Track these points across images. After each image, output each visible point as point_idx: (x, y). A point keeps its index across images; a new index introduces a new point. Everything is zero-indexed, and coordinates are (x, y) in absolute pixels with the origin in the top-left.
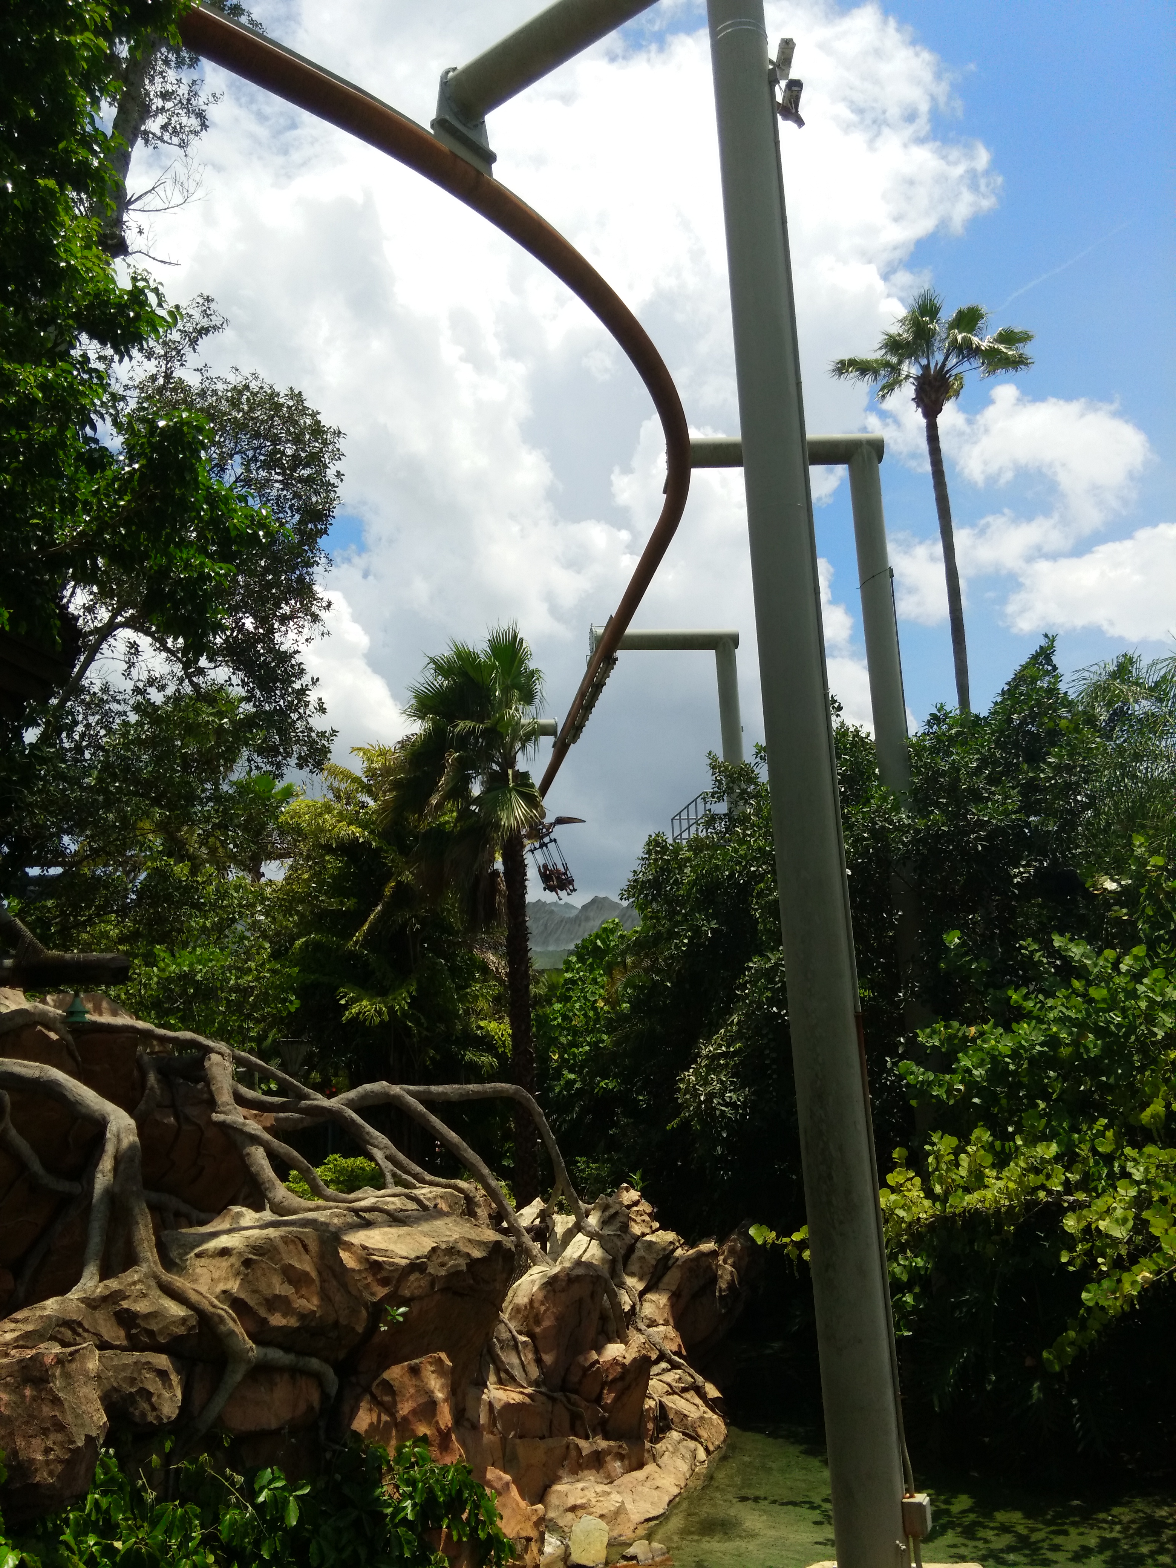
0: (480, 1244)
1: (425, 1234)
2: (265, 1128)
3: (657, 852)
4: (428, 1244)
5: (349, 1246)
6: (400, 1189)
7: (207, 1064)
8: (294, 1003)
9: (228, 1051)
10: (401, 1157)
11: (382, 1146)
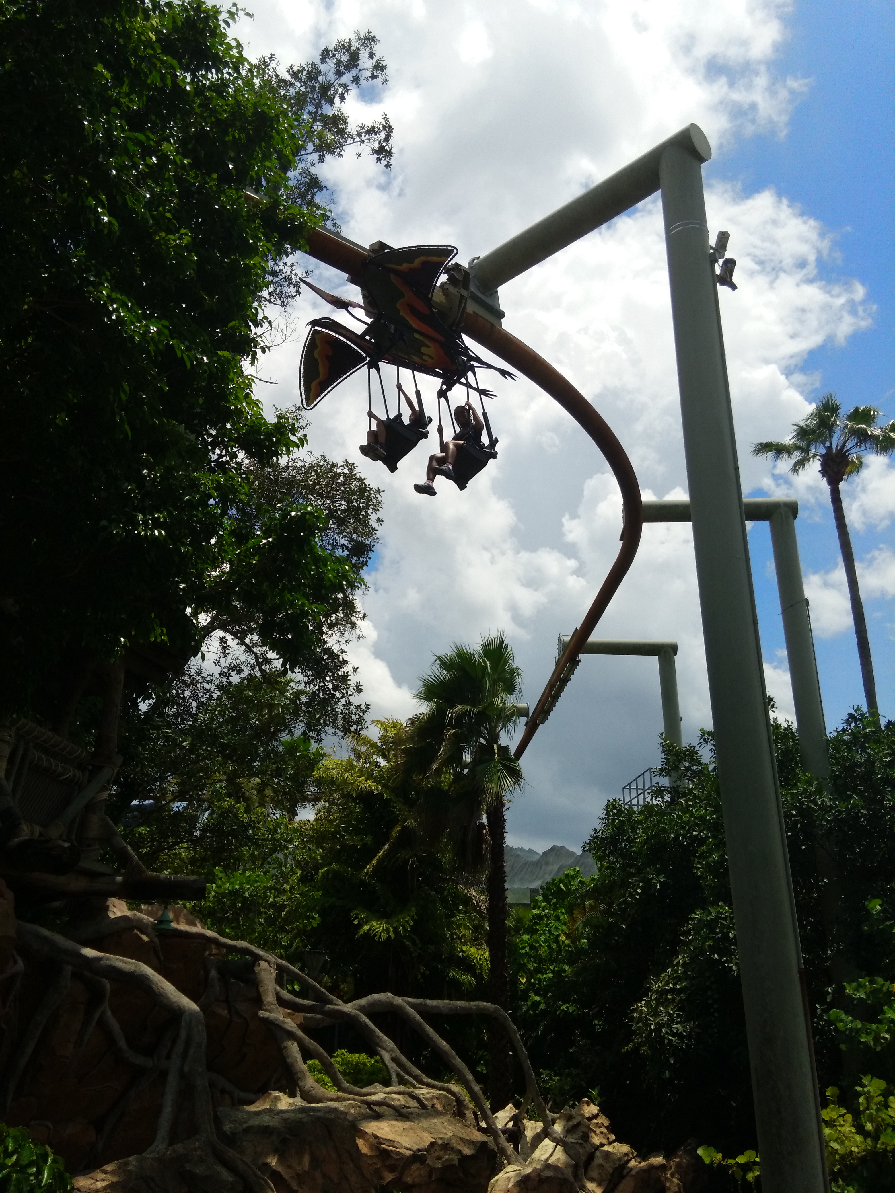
0: (470, 1143)
1: (425, 1130)
2: (300, 1026)
3: (614, 814)
4: (427, 1139)
5: (363, 1134)
6: (402, 1088)
7: (257, 969)
8: (316, 920)
9: (273, 960)
10: (404, 1059)
11: (389, 1049)
